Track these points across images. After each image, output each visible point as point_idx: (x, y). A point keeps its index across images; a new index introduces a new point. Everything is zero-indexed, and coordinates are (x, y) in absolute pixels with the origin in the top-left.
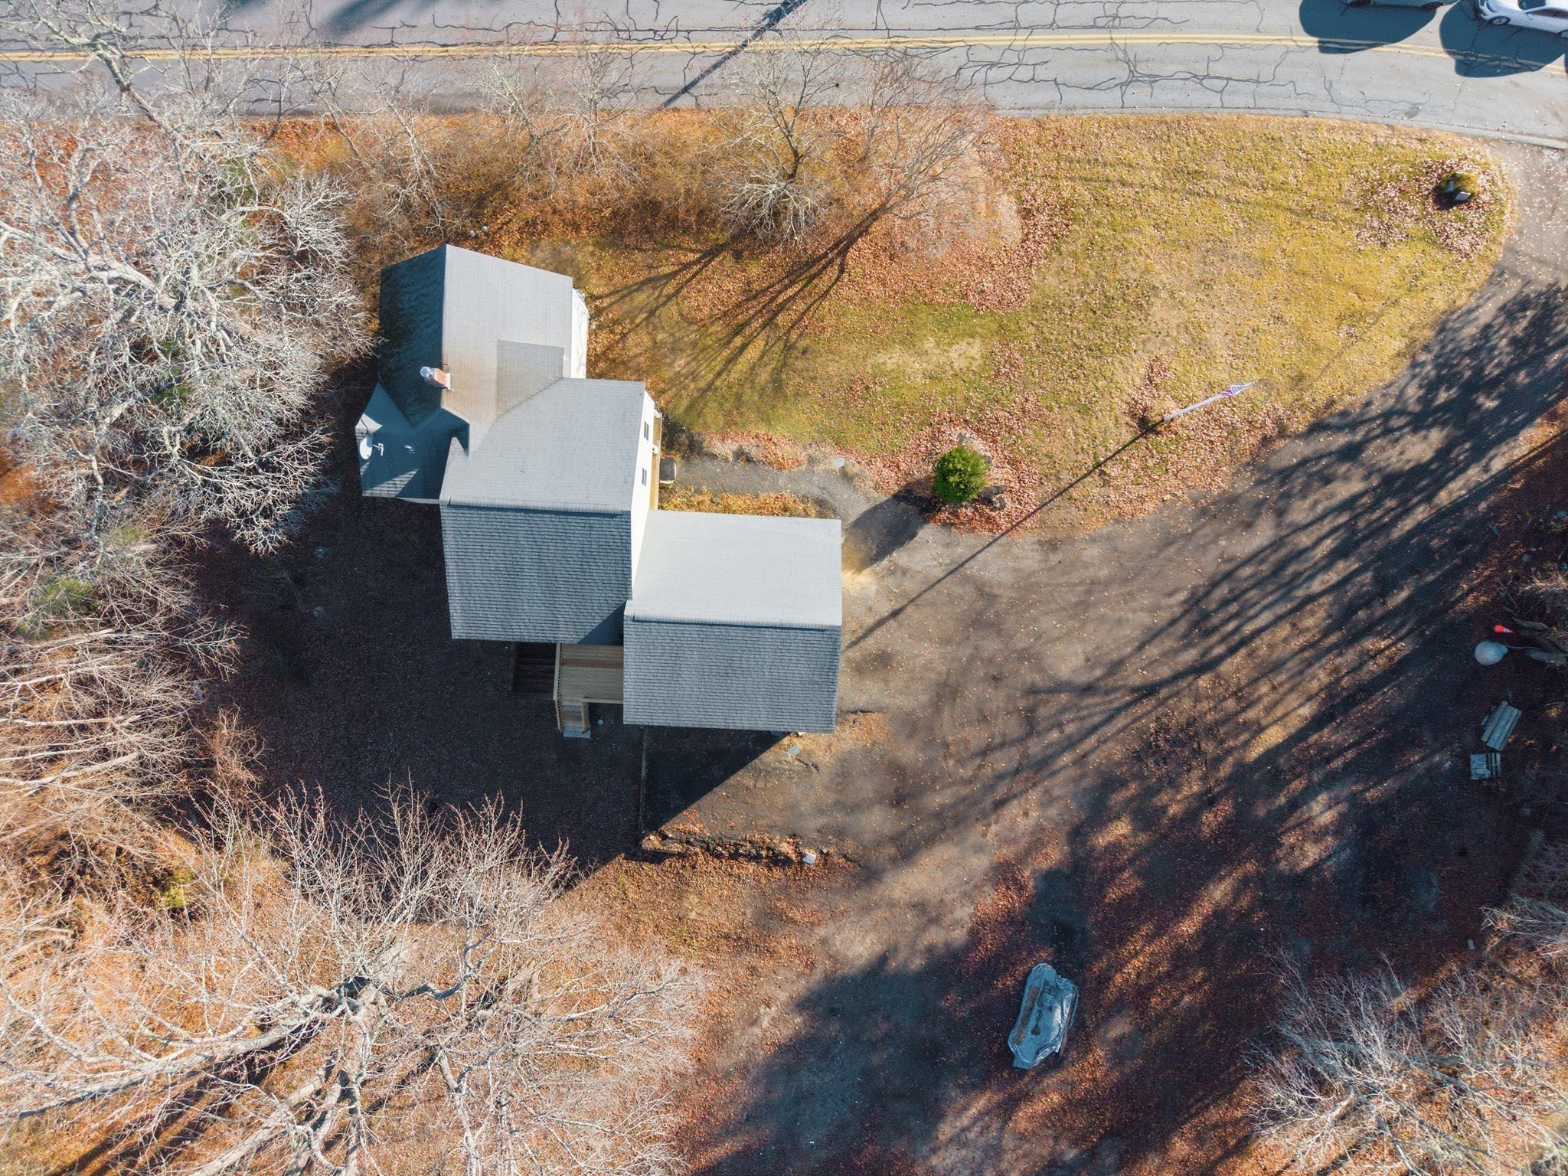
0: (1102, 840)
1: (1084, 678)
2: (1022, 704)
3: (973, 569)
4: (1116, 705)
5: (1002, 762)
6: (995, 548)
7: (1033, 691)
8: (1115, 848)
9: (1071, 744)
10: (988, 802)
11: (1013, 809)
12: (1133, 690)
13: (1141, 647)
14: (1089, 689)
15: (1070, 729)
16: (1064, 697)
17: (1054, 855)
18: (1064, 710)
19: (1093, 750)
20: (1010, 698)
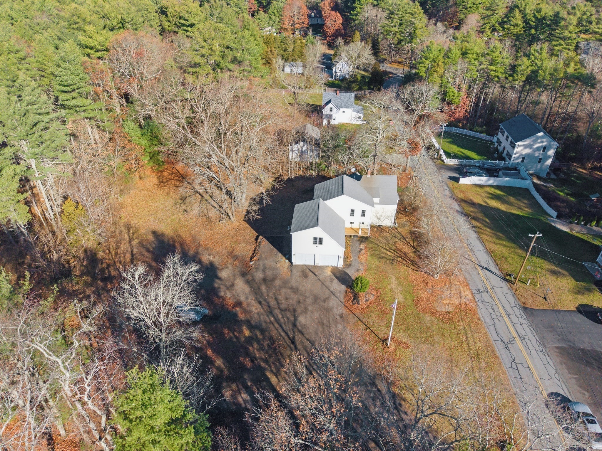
0: (244, 328)
1: (298, 324)
2: (291, 308)
3: (333, 297)
4: (289, 333)
5: (273, 303)
6: (340, 303)
7: (295, 311)
8: (241, 332)
9: (277, 320)
10: (261, 300)
11: (258, 306)
12: (294, 338)
13: (308, 340)
14: (294, 325)
15: (282, 320)
16: (292, 319)
17: (242, 316)
18: (288, 318)
19: (274, 326)
20: (293, 305)
